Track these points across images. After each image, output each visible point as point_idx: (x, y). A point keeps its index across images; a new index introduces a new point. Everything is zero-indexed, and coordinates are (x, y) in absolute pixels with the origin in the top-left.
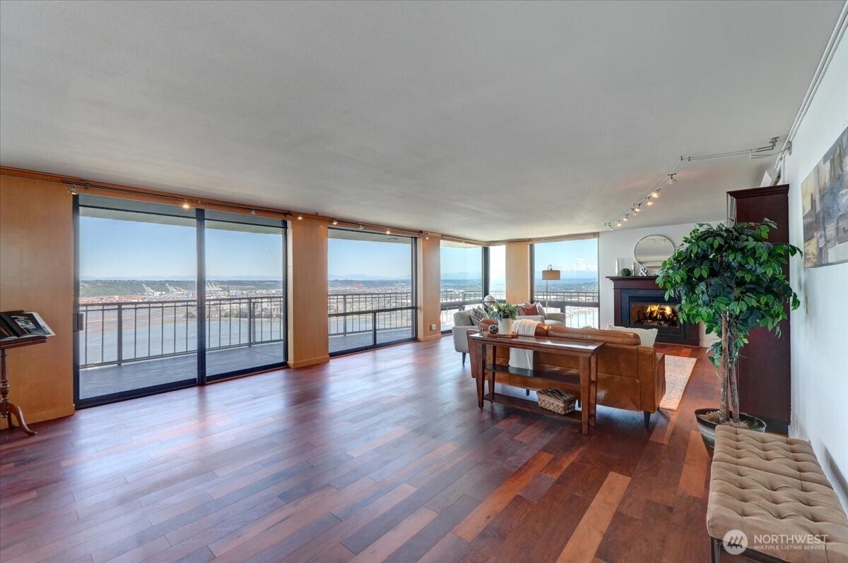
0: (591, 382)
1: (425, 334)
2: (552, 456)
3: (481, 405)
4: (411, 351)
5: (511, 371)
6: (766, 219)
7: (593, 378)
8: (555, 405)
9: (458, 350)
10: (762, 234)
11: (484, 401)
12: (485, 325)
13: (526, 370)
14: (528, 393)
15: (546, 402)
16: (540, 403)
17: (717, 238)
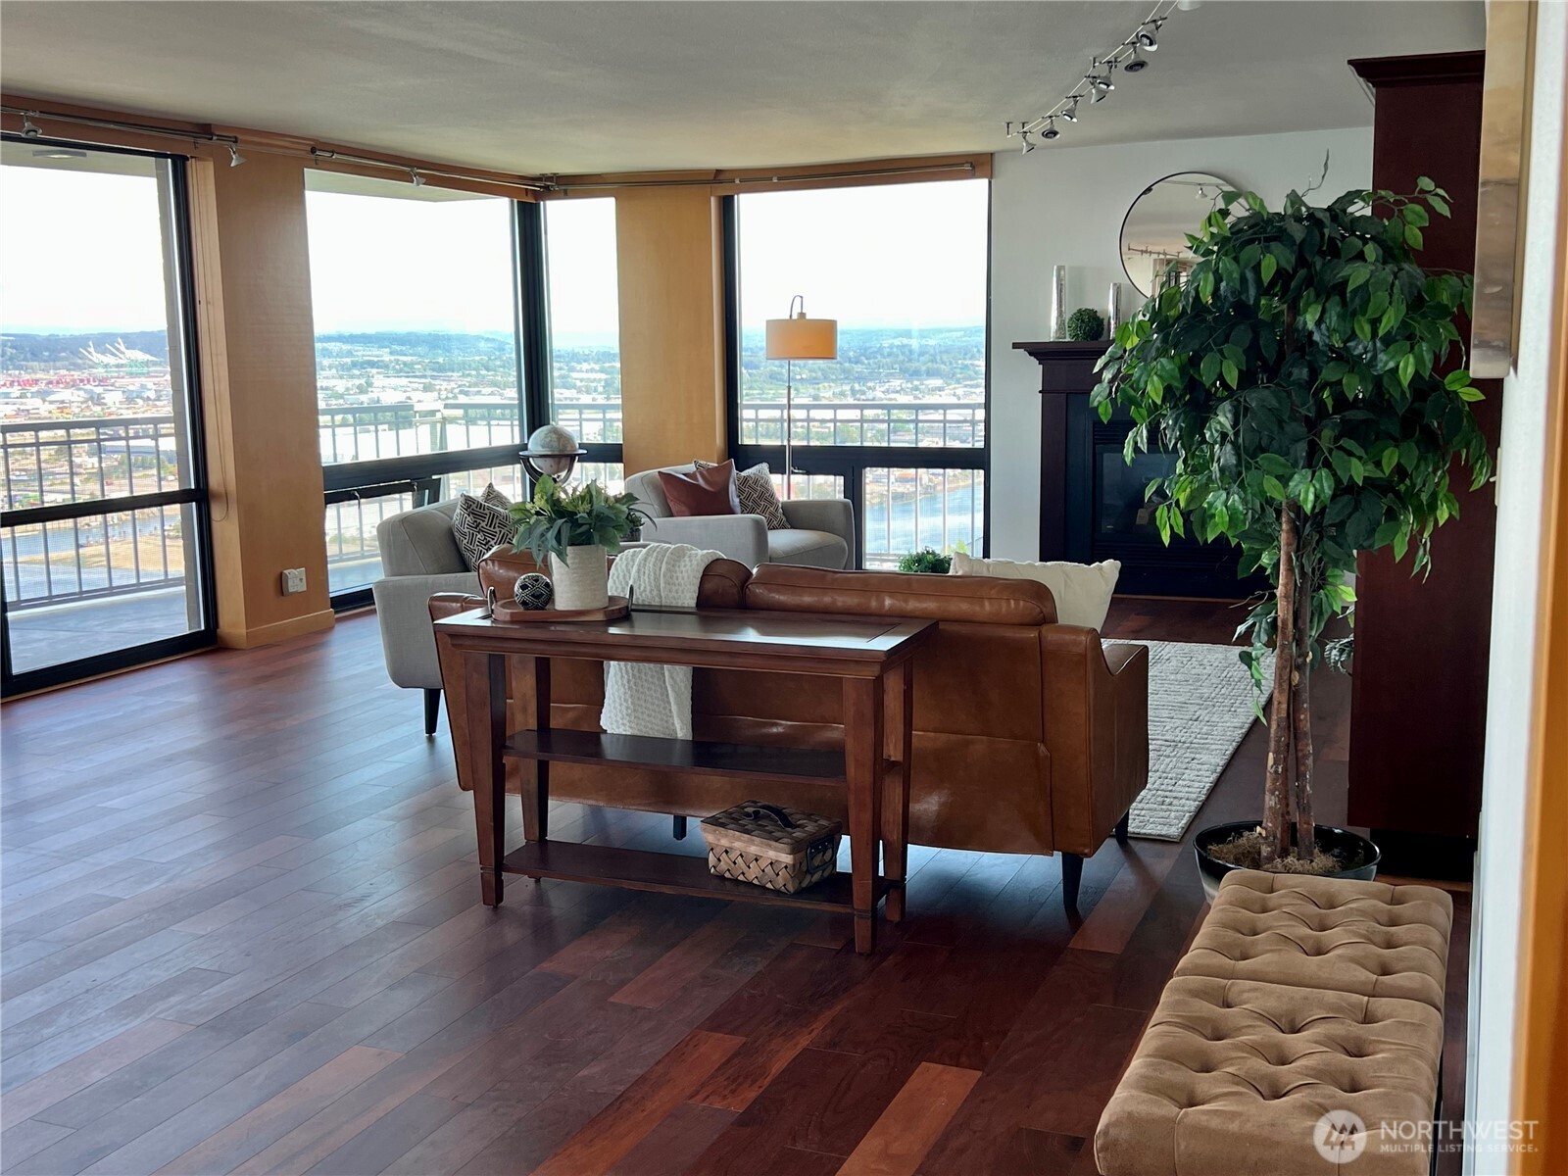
0: (883, 767)
1: (253, 614)
2: (738, 1041)
3: (494, 894)
4: (190, 698)
5: (610, 751)
6: (1426, 183)
7: (894, 751)
8: (763, 863)
9: (403, 678)
10: (1407, 233)
11: (505, 876)
12: (502, 572)
13: (666, 743)
14: (680, 829)
15: (733, 855)
16: (712, 860)
17: (1273, 245)
